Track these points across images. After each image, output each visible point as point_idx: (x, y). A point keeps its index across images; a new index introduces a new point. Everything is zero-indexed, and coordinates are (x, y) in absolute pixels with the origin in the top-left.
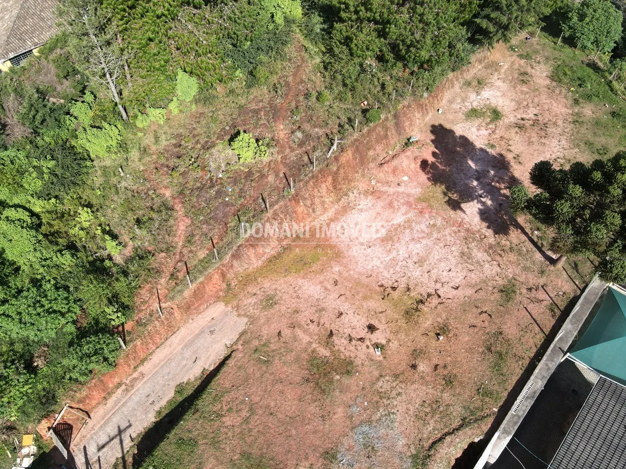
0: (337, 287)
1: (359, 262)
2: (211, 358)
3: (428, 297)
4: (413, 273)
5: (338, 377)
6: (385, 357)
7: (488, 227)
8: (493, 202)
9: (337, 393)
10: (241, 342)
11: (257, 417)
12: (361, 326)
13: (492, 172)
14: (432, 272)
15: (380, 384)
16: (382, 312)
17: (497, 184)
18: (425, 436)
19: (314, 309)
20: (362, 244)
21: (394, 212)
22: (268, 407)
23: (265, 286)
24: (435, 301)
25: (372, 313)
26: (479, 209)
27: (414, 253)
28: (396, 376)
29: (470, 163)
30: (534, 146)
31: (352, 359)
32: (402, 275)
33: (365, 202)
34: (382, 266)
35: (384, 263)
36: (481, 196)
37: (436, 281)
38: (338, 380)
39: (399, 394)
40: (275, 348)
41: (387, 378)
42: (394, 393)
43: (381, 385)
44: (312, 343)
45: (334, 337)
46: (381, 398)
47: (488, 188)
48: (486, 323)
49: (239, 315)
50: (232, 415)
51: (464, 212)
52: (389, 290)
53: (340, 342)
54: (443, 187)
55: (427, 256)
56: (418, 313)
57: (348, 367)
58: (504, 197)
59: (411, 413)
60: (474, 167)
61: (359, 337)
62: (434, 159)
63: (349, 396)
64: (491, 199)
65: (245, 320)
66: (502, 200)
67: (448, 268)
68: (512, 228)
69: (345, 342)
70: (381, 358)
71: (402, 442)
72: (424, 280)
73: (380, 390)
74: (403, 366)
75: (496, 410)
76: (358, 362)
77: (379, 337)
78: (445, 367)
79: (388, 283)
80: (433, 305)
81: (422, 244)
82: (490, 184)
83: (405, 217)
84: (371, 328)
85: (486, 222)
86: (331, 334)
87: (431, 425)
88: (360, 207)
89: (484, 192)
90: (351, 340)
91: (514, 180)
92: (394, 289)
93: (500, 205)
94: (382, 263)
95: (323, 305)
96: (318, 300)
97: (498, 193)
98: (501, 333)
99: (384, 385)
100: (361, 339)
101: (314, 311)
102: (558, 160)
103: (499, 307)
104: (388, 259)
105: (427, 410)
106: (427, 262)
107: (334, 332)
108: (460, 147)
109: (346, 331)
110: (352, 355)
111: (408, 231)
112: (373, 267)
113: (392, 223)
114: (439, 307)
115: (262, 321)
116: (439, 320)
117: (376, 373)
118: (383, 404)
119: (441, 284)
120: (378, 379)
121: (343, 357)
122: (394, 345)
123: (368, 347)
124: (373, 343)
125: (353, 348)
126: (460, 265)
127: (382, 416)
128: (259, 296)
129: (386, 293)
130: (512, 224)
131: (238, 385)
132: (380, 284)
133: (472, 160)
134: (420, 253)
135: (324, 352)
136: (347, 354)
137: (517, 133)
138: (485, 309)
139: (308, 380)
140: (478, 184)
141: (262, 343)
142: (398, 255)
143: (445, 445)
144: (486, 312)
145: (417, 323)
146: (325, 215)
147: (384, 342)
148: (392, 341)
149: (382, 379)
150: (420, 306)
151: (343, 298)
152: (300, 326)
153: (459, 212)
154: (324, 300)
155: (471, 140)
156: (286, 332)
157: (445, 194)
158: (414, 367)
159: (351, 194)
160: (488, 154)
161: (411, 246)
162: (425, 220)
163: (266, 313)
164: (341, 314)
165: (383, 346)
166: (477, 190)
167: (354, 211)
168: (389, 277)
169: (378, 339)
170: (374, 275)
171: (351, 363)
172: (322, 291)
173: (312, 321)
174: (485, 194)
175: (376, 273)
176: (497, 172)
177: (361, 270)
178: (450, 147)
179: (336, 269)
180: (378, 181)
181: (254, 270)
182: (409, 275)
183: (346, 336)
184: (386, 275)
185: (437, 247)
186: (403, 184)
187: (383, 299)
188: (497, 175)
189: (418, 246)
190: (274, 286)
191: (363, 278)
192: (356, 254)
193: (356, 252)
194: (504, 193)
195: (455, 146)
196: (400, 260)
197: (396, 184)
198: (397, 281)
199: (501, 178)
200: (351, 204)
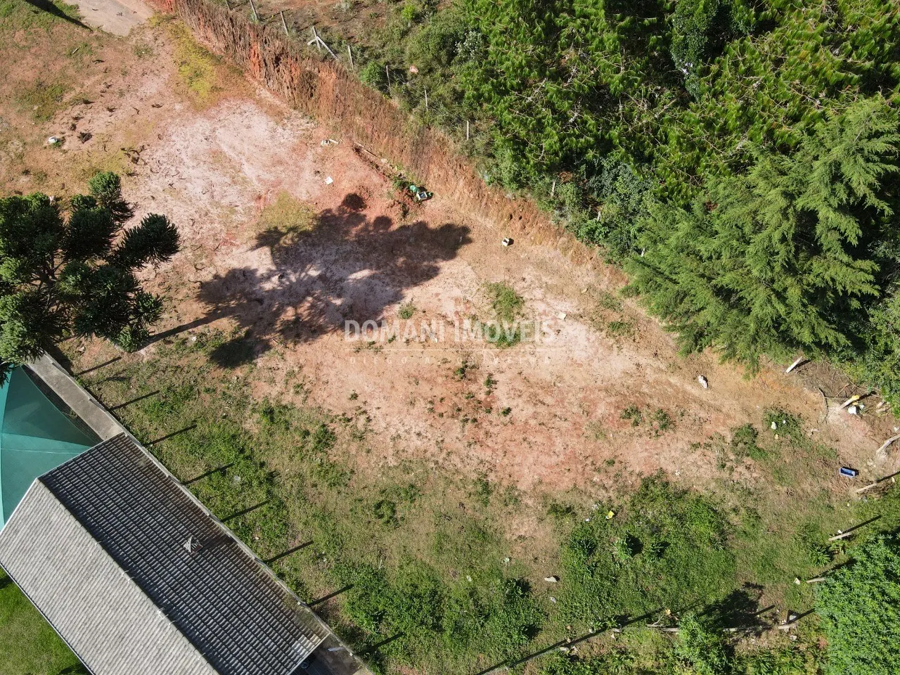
0: (151, 107)
5: (36, 108)
6: (45, 148)
7: (216, 276)
8: (268, 291)
9: (17, 108)
10: (100, 35)
12: (90, 128)
13: (338, 302)
14: (152, 201)
15: (17, 142)
16: (104, 147)
17: (309, 305)
19: (125, 88)
20: (213, 131)
21: (264, 166)
22: (23, 58)
23: (166, 46)
25: (106, 139)
26: (256, 270)
27: (188, 185)
29: (365, 273)
30: (406, 384)
31: (52, 120)
32: (153, 170)
33: (287, 136)
34: (172, 150)
36: (281, 277)
40: (85, 59)
44: (82, 87)
45: (83, 105)
47: (302, 290)
50: (24, 35)
51: (253, 249)
52: (135, 156)
53: (77, 109)
54: (310, 228)
55: (180, 198)
57: (44, 116)
58: (278, 309)
60: (354, 276)
61: (77, 126)
62: (372, 221)
63: (12, 117)
64: (274, 290)
65: (125, 35)
66: (270, 306)
68: (211, 307)
69: (75, 115)
70: (45, 144)
72: (141, 191)
73: (9, 142)
74: (29, 163)
76: (47, 124)
77: (72, 143)
79: (144, 156)
81: (201, 194)
82: (308, 293)
83: (254, 179)
84: (85, 137)
85: (227, 275)
86: (87, 102)
88: (280, 130)
89: (291, 282)
90: (75, 119)
91: (314, 332)
92: (135, 160)
93: (260, 301)
95: (128, 95)
97: (287, 301)
99: (14, 145)
100: (74, 127)
101: (121, 88)
102: (363, 418)
104: (183, 156)
106: (169, 198)
107: (90, 105)
108: (404, 262)
110: (56, 121)
111: (228, 180)
112: (174, 141)
113: (246, 163)
115: (120, 48)
117: (29, 140)
122: (59, 156)
123: (63, 133)
124: (67, 138)
125: (65, 120)
128: (153, 43)
129: (131, 153)
130: (218, 308)
132: (146, 147)
133: (372, 277)
135: (68, 97)
136: (60, 116)
137: (445, 361)
139: (39, 85)
140: (311, 277)
141: (93, 49)
142: (188, 168)
145: (82, 180)
146: (268, 94)
147: (65, 147)
148: (64, 155)
151: (135, 112)
152: (106, 77)
153: (254, 242)
154: (134, 96)
155: (426, 283)
156: (101, 66)
157: (293, 229)
158: (26, 172)
159: (306, 121)
160: (385, 304)
161: (200, 182)
162: (246, 201)
163: (130, 50)
164: (111, 110)
165: (60, 146)
166: (298, 274)
167: (272, 124)
168: (154, 157)
169: (70, 142)
170: (161, 141)
171: (48, 118)
172: (148, 94)
173: (108, 87)
174: (288, 283)
175: (163, 143)
176: (338, 308)
177: (171, 129)
178: (408, 249)
179: (178, 107)
180: (325, 149)
181: (190, 37)
182: (153, 177)
183: (82, 115)
184: (158, 154)
185: (193, 212)
186: (317, 177)
187: (123, 149)
188: (331, 308)
189: (199, 190)
190: (163, 54)
191: (159, 131)
192: (197, 125)
193: (201, 125)
194: (285, 311)
195: (409, 256)
196: (178, 169)
197: (319, 170)
198: (146, 164)
199: (322, 312)
200: (286, 121)
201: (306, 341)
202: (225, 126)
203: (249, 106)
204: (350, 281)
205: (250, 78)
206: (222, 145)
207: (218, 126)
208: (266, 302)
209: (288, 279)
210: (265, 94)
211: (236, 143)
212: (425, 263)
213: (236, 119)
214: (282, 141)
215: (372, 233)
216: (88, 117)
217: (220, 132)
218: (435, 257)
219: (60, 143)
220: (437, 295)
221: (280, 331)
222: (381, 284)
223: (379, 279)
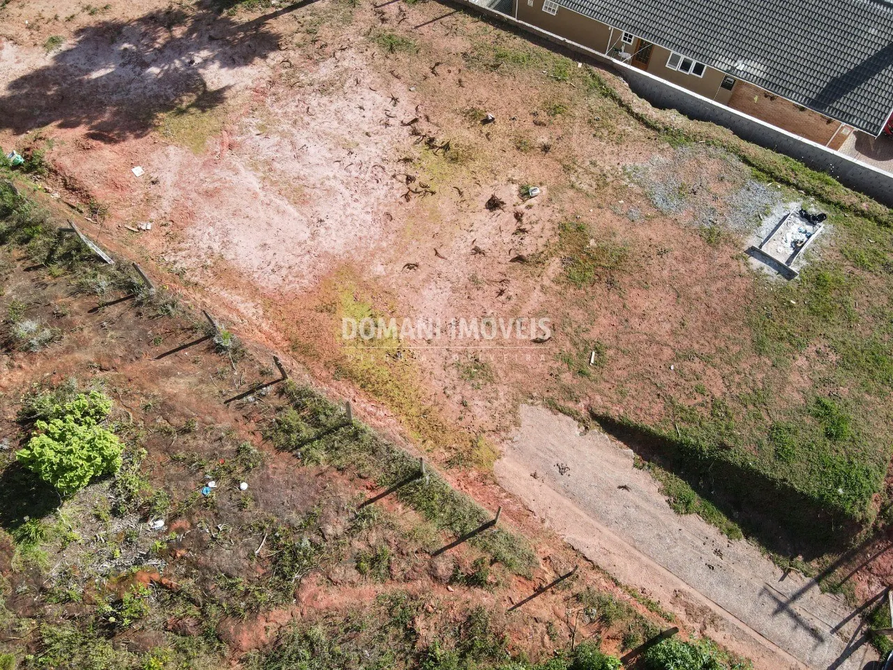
0: (421, 264)
1: (359, 234)
2: (612, 457)
3: (419, 134)
4: (374, 155)
5: (592, 242)
7: (265, 57)
8: (205, 49)
9: (618, 239)
10: (571, 405)
11: (696, 346)
12: (493, 219)
13: (126, 45)
14: (368, 131)
15: (585, 187)
16: (460, 193)
17: (159, 41)
18: (641, 134)
19: (474, 293)
20: (314, 235)
23: (440, 389)
24: (423, 126)
25: (464, 205)
26: (221, 67)
27: (329, 155)
28: (567, 169)
29: (95, 75)
31: (556, 226)
32: (380, 169)
33: (204, 237)
34: (364, 200)
35: (356, 196)
36: (192, 62)
37: (387, 125)
38: (597, 241)
39: (594, 164)
40: (568, 344)
41: (573, 179)
42: (593, 169)
43: (587, 186)
44: (542, 287)
45: (524, 254)
46: (606, 184)
47: (167, 52)
48: (450, 68)
49: (517, 424)
50: (705, 384)
51: (228, 87)
52: (413, 186)
53: (529, 246)
54: (160, 115)
55: (334, 137)
56: (452, 146)
57: (572, 231)
58: (191, 34)
59: (616, 149)
60: (109, 71)
61: (514, 220)
62: (81, 126)
63: (618, 224)
64: (198, 50)
65: (524, 409)
66: (200, 36)
67: (358, 111)
68: (263, 29)
69: (528, 238)
70: (544, 188)
71: (658, 157)
72: (386, 141)
73: (595, 186)
74: (548, 161)
75: (580, 65)
76: (558, 217)
77: (509, 194)
78: (535, 114)
79: (400, 188)
80: (434, 130)
81: (308, 145)
82: (160, 51)
83: (242, 170)
84: (494, 204)
85: (253, 59)
86: (520, 259)
87: (623, 128)
88: (216, 247)
89: (180, 59)
90: (523, 231)
91: (151, 18)
92: (410, 179)
93: (211, 39)
94: (356, 200)
95: (464, 280)
96: (454, 290)
97: (182, 41)
98: (465, 54)
99: (586, 183)
100: (518, 216)
101: (480, 292)
103: (419, 54)
104: (347, 193)
105: (606, 133)
106: (347, 137)
107: (513, 255)
109: (507, 240)
110: (548, 225)
111: (276, 165)
112: (368, 213)
113: (258, 190)
114: (435, 121)
115: (519, 376)
116: (458, 121)
117: (571, 193)
118: (615, 182)
119: (390, 119)
120: (579, 190)
121: (557, 239)
122: (516, 174)
123: (529, 207)
124: (520, 201)
125: (537, 228)
126: (349, 96)
127: (632, 181)
128: (467, 394)
129: (420, 189)
130: (256, 29)
131: (654, 388)
132: (403, 200)
133: (88, 72)
134: (328, 146)
135: (554, 267)
136: (548, 233)
137: (21, 7)
138: (428, 70)
139: (611, 283)
140: (158, 66)
141: (565, 366)
142: (335, 177)
143: (645, 113)
144: (433, 69)
145: (469, 148)
146: (241, 307)
147: (515, 188)
148: (510, 176)
149: (577, 185)
150: (438, 143)
151: (441, 252)
153: (227, 94)
154: (454, 279)
155: (29, 71)
157: (181, 112)
158: (546, 149)
159: (178, 266)
160: (76, 48)
161: (313, 160)
162: (248, 142)
163: (501, 373)
164: (477, 251)
165: (522, 187)
166: (172, 67)
167: (229, 256)
168: (385, 188)
169: (511, 195)
170: (386, 210)
171: (563, 227)
172: (433, 285)
173: (501, 293)
174: (183, 58)
175: (381, 207)
176: (128, 40)
177: (376, 230)
178: (43, 103)
179: (379, 269)
180: (144, 218)
181: (403, 418)
182: (378, 161)
183: (516, 238)
184: (383, 192)
185: (313, 124)
186: (155, 176)
187: (433, 193)
188: (134, 40)
189: (312, 150)
190: (438, 371)
191: (393, 225)
192: (340, 241)
193: (335, 242)
194: (183, 34)
195: (44, 96)
196: (348, 174)
197: (153, 186)
198: (394, 176)
199: (144, 35)
200: (209, 262)
201: (159, 11)
202: (300, 244)
203: (269, 282)
204: (113, 66)
205: (279, 337)
206: (297, 214)
207: (309, 242)
208: (206, 39)
209: (183, 61)
210: (248, 308)
211: (277, 219)
212: (24, 91)
213: (285, 257)
214: (211, 229)
215: (84, 116)
216: (507, 237)
217: (305, 235)
218: (11, 98)
219: (525, 194)
220: (18, 62)
221: (187, 17)
222: (80, 66)
223: (80, 70)
